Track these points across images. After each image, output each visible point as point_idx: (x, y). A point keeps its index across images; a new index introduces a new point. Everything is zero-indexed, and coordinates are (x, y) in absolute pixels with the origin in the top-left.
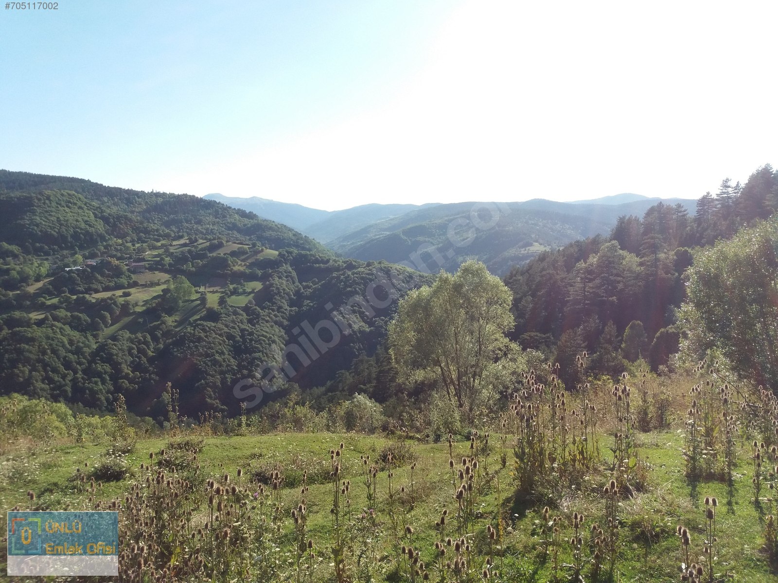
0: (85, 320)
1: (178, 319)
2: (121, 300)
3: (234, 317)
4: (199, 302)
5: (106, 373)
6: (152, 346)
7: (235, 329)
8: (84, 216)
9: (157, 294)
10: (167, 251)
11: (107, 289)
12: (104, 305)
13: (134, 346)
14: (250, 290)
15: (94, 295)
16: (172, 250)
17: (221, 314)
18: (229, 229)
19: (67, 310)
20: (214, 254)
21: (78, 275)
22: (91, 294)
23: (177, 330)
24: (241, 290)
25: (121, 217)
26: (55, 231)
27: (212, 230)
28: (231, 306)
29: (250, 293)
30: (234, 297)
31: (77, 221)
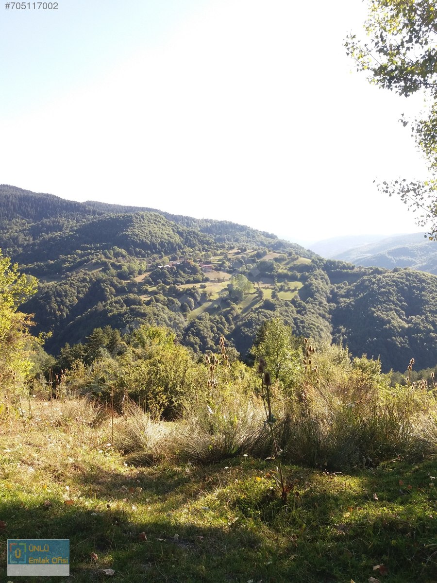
0: (177, 304)
1: (242, 307)
2: (200, 291)
3: (286, 308)
4: (257, 295)
5: (196, 344)
6: (227, 326)
7: (289, 317)
8: (166, 230)
9: (224, 287)
10: (226, 257)
11: (188, 282)
12: (190, 293)
13: (214, 325)
14: (294, 288)
15: (181, 286)
16: (229, 256)
17: (276, 304)
19: (165, 295)
20: (261, 260)
21: (168, 271)
22: (178, 285)
23: (244, 315)
24: (286, 288)
25: (191, 232)
26: (148, 240)
28: (282, 300)
29: (293, 291)
30: (282, 293)
31: (162, 234)
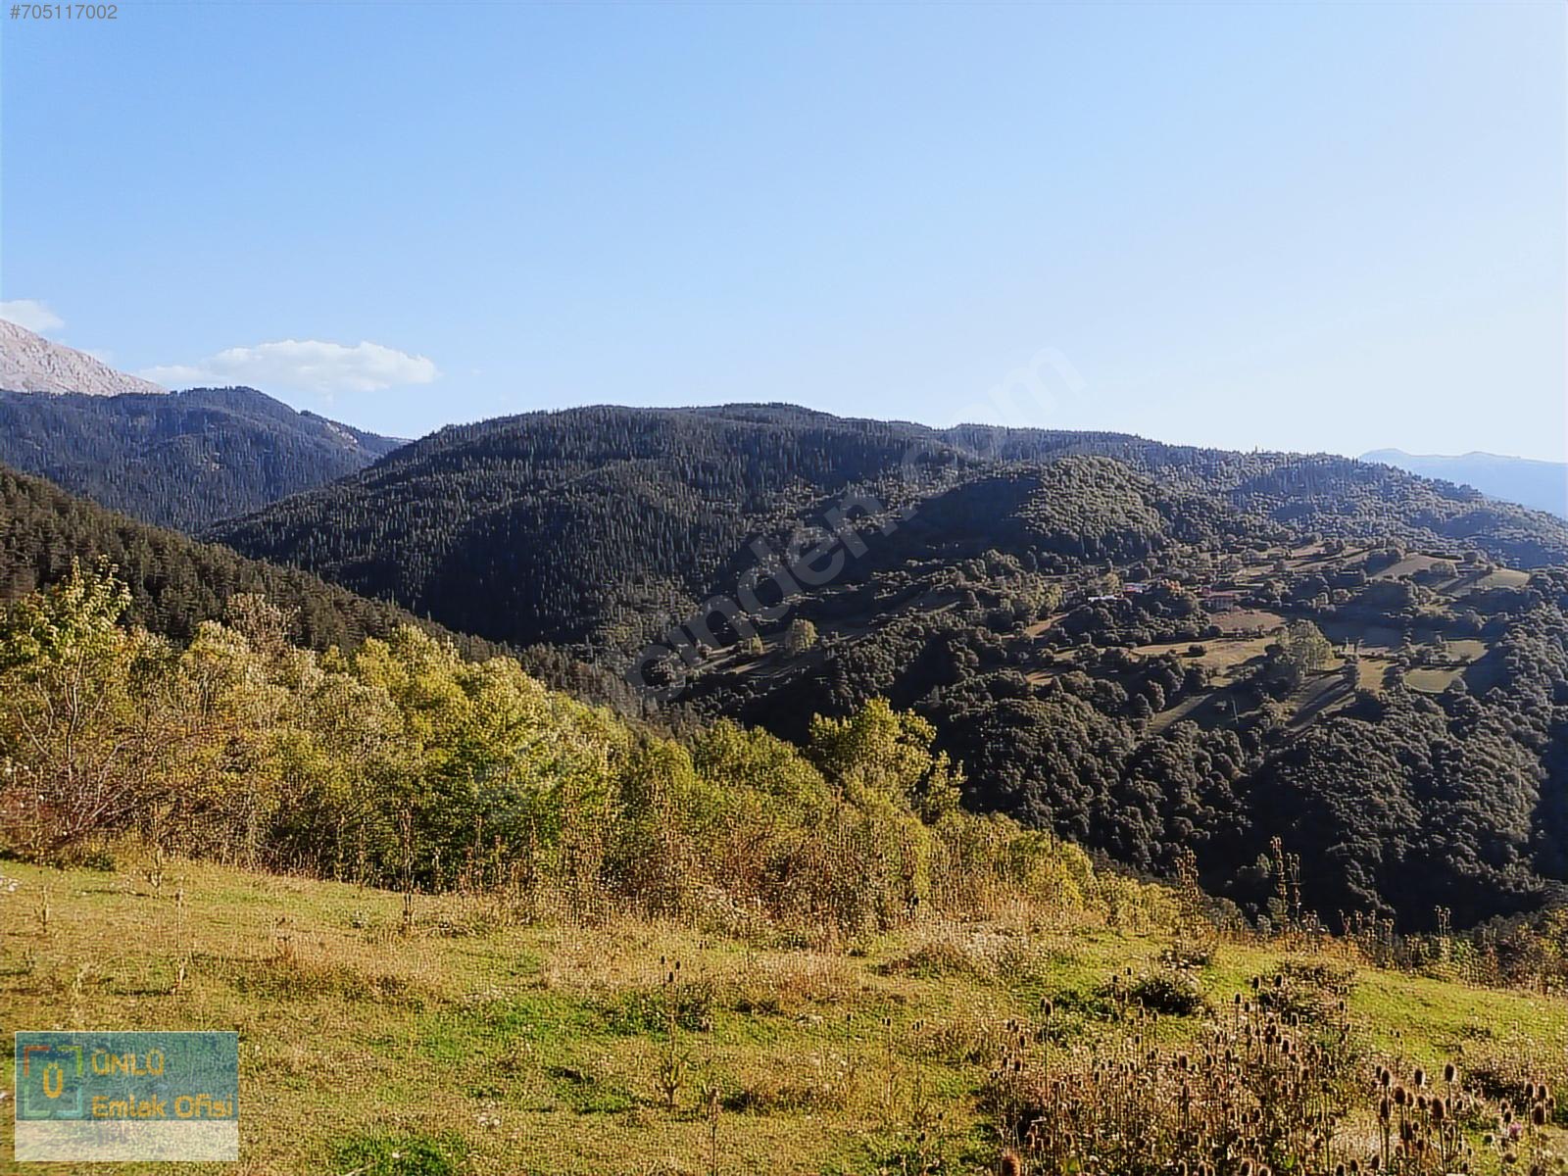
0: (1118, 695)
1: (1295, 709)
2: (1185, 663)
3: (1418, 715)
4: (1341, 677)
5: (1152, 799)
6: (1241, 759)
7: (1419, 742)
8: (1126, 501)
9: (1256, 654)
10: (1279, 568)
11: (1160, 639)
12: (1155, 669)
13: (1207, 754)
14: (1458, 659)
15: (1136, 650)
16: (1288, 566)
17: (1389, 705)
18: (1413, 523)
19: (1088, 673)
20: (1379, 578)
21: (1110, 610)
22: (1130, 647)
23: (1294, 730)
24: (1434, 658)
25: (1194, 502)
26: (1075, 530)
27: (1374, 525)
28: (1412, 691)
29: (1456, 665)
30: (1417, 671)
31: (1113, 511)
